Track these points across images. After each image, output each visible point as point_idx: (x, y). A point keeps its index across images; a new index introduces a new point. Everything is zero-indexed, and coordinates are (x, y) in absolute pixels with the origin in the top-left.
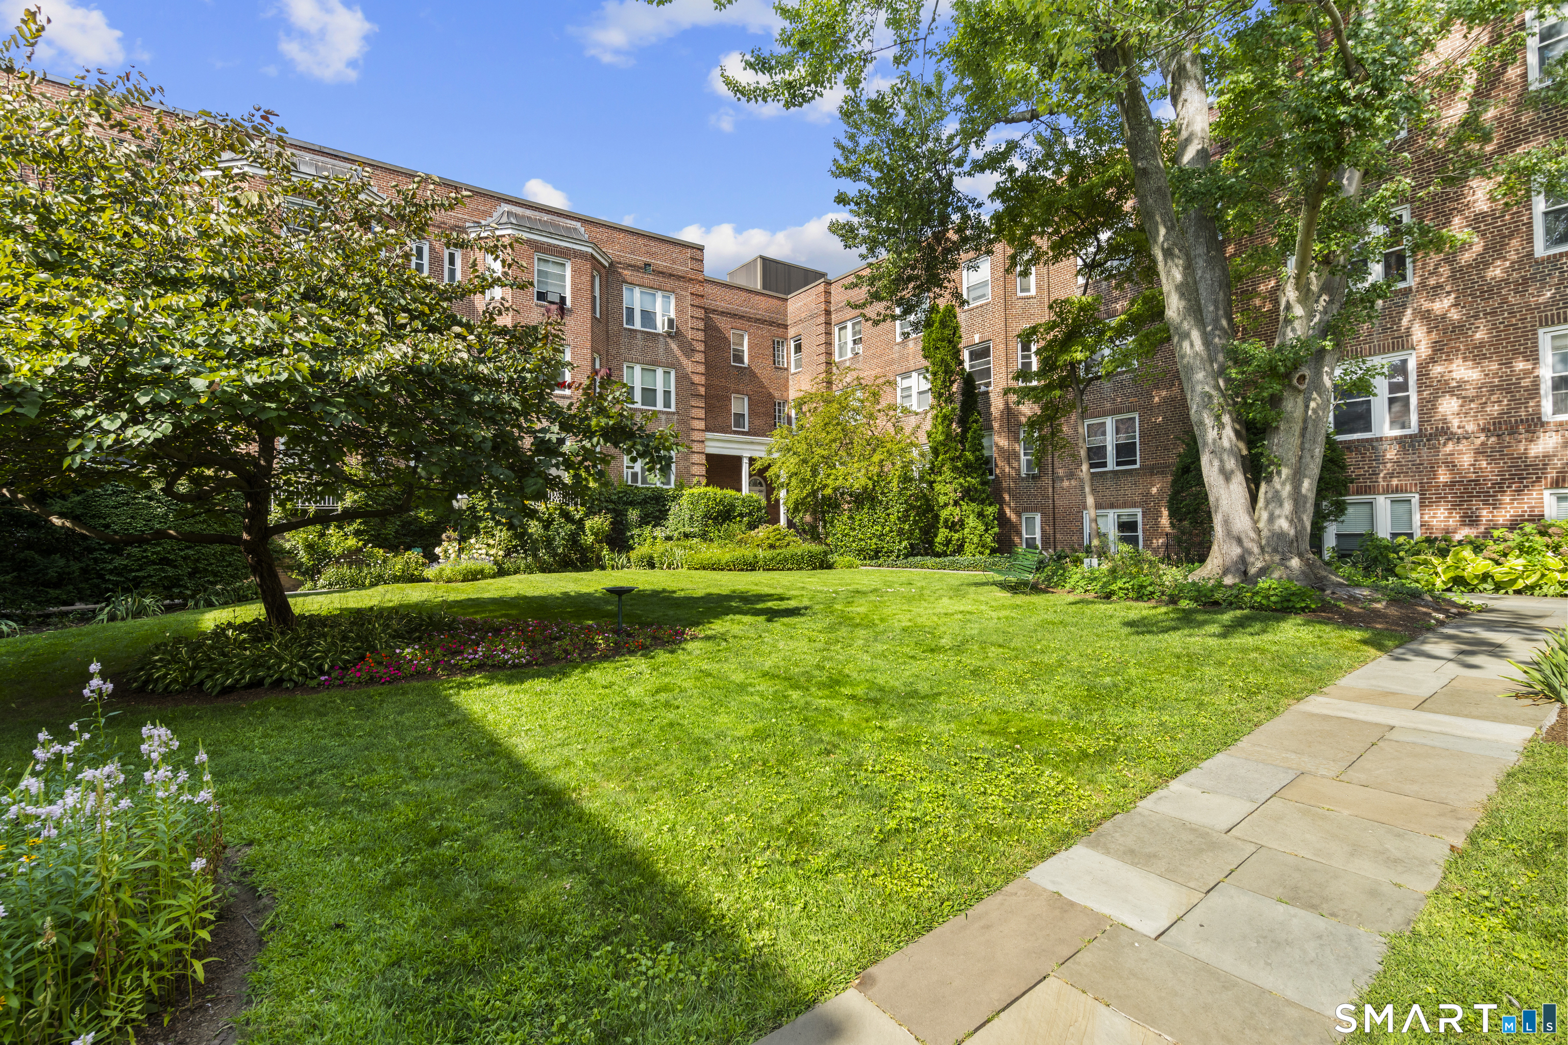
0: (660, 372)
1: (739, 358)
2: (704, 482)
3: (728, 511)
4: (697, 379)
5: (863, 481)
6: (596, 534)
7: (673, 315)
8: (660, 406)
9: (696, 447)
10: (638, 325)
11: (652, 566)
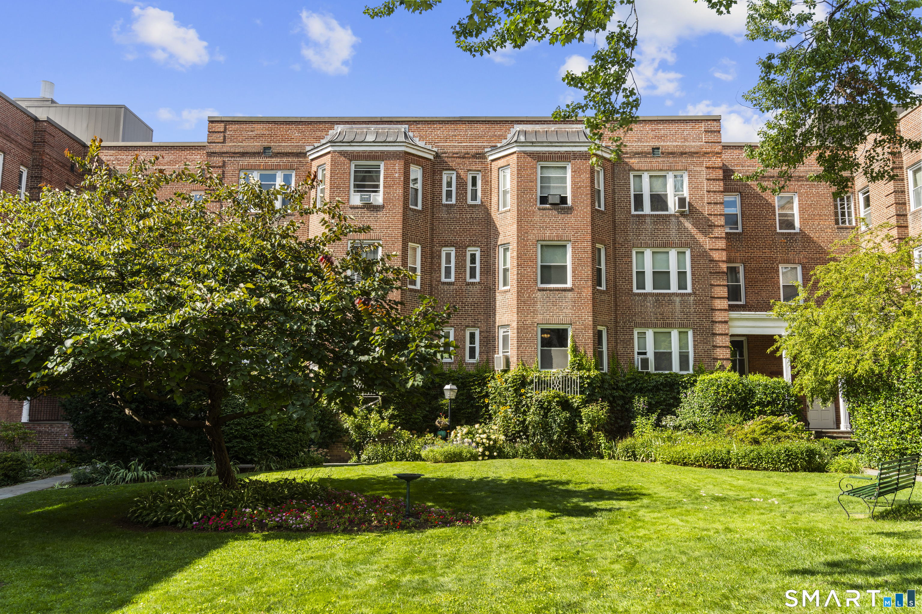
0: (673, 254)
1: (788, 224)
2: (729, 365)
3: (744, 399)
4: (716, 256)
6: (592, 422)
7: (686, 193)
8: (674, 288)
9: (719, 329)
10: (647, 209)
11: (634, 456)
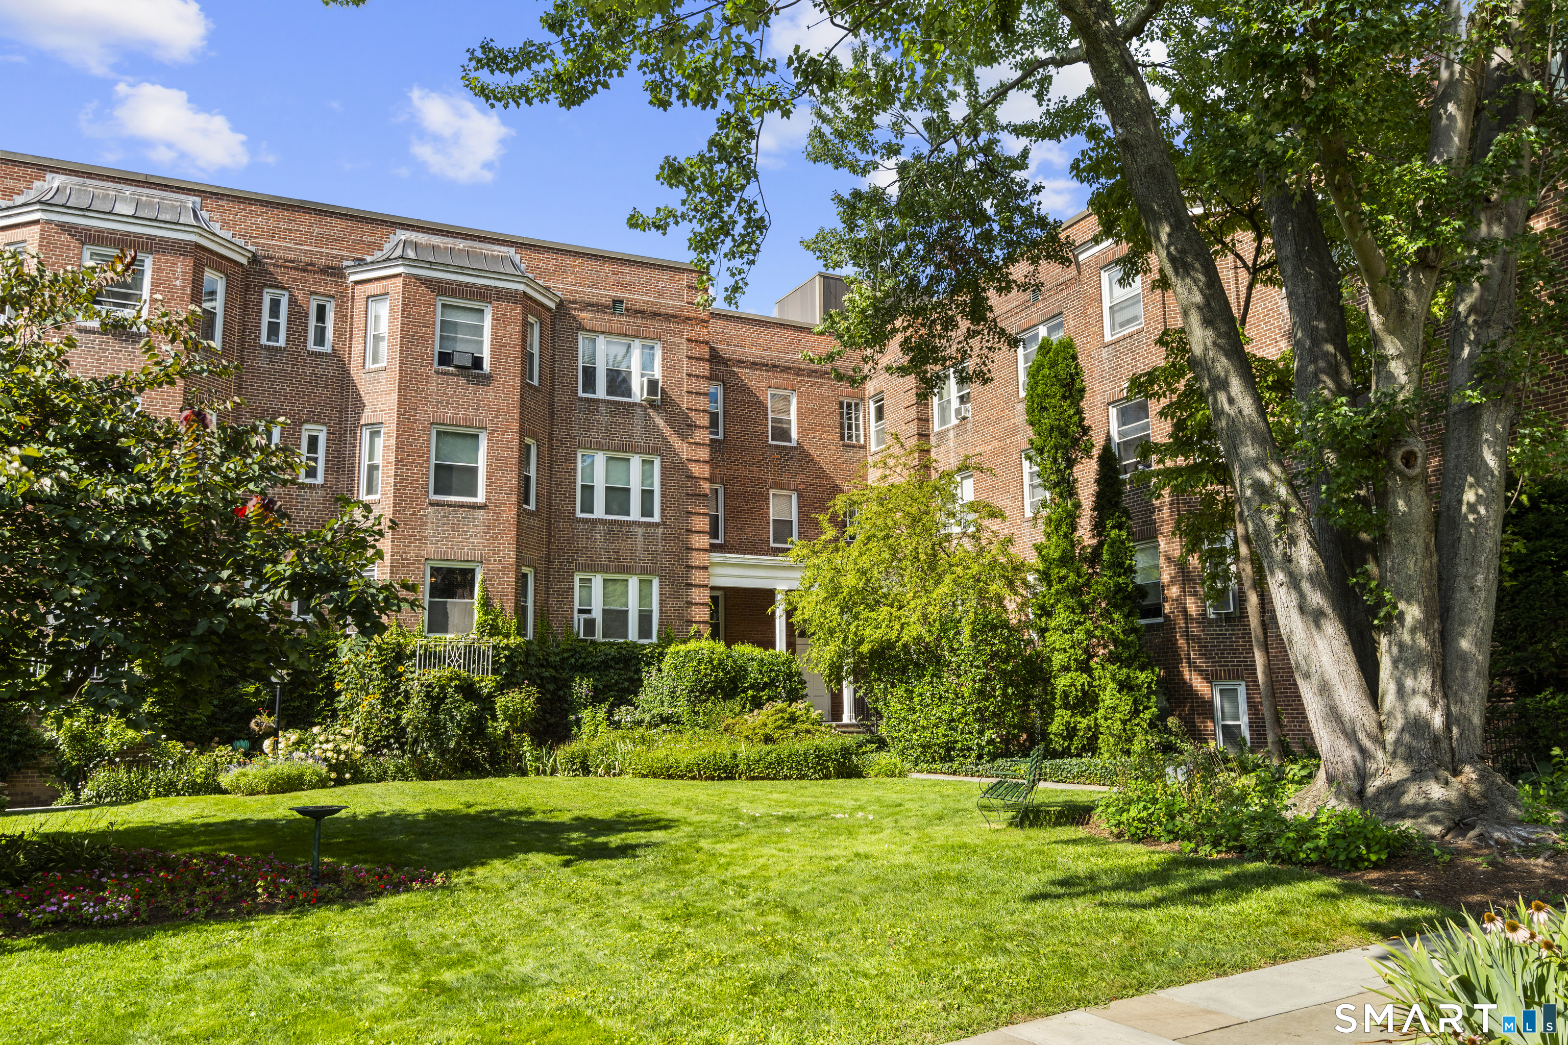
0: (636, 462)
1: (782, 433)
2: (707, 631)
3: (733, 681)
4: (697, 470)
5: (915, 629)
6: (512, 719)
7: (658, 374)
8: (635, 514)
9: (697, 577)
10: (601, 392)
11: (586, 770)
